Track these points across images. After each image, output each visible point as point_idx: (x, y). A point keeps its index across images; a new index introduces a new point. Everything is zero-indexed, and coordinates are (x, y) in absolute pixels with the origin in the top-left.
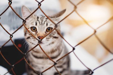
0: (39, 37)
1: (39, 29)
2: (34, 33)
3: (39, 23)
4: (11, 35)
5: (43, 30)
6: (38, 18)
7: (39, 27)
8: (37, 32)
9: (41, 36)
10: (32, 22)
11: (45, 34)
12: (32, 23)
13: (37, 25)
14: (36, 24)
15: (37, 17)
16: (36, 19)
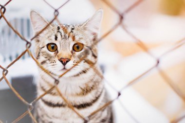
0: (61, 59)
1: (62, 46)
2: (52, 54)
3: (62, 36)
4: (4, 70)
5: (68, 48)
6: (59, 28)
7: (60, 44)
8: (58, 52)
9: (64, 57)
10: (49, 35)
11: (71, 54)
12: (48, 37)
13: (58, 39)
14: (56, 38)
15: (57, 27)
16: (56, 31)
